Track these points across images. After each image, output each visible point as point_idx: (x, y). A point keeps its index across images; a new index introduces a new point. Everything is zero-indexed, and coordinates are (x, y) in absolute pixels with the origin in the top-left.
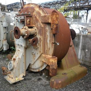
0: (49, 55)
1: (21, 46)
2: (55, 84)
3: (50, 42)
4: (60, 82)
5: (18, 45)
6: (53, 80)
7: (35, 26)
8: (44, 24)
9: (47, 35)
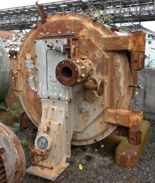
0: (122, 108)
1: (59, 99)
2: (129, 158)
3: (125, 85)
4: (136, 153)
5: (49, 98)
6: (124, 153)
7: (86, 57)
8: (111, 53)
9: (120, 73)
